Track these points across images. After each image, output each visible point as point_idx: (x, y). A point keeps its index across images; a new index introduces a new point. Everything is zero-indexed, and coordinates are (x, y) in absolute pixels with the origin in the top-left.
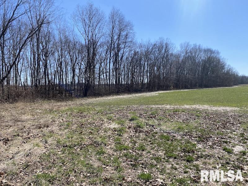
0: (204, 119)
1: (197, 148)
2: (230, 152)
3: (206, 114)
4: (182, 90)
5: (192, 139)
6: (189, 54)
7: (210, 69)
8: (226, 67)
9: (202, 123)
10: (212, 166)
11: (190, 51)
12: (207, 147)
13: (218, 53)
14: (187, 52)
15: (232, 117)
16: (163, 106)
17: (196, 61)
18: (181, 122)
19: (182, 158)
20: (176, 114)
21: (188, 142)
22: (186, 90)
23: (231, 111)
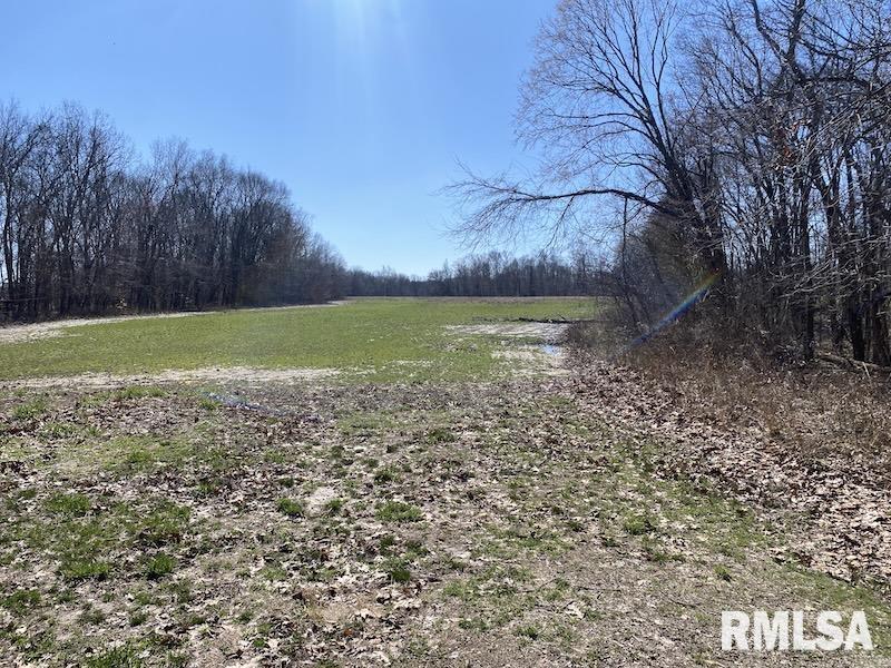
0: (231, 413)
1: (192, 521)
2: (295, 513)
3: (236, 398)
4: (162, 316)
5: (180, 490)
6: (190, 183)
7: (261, 243)
8: (310, 239)
9: (222, 431)
10: (235, 572)
11: (192, 173)
12: (228, 512)
13: (284, 191)
14: (181, 175)
15: (315, 400)
16: (77, 380)
17: (214, 211)
18: (142, 436)
19: (129, 570)
20: (127, 407)
21: (162, 507)
22: (178, 315)
23: (317, 381)
